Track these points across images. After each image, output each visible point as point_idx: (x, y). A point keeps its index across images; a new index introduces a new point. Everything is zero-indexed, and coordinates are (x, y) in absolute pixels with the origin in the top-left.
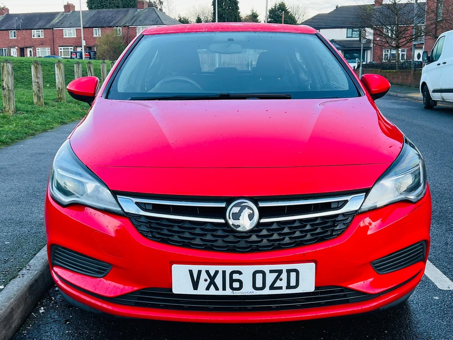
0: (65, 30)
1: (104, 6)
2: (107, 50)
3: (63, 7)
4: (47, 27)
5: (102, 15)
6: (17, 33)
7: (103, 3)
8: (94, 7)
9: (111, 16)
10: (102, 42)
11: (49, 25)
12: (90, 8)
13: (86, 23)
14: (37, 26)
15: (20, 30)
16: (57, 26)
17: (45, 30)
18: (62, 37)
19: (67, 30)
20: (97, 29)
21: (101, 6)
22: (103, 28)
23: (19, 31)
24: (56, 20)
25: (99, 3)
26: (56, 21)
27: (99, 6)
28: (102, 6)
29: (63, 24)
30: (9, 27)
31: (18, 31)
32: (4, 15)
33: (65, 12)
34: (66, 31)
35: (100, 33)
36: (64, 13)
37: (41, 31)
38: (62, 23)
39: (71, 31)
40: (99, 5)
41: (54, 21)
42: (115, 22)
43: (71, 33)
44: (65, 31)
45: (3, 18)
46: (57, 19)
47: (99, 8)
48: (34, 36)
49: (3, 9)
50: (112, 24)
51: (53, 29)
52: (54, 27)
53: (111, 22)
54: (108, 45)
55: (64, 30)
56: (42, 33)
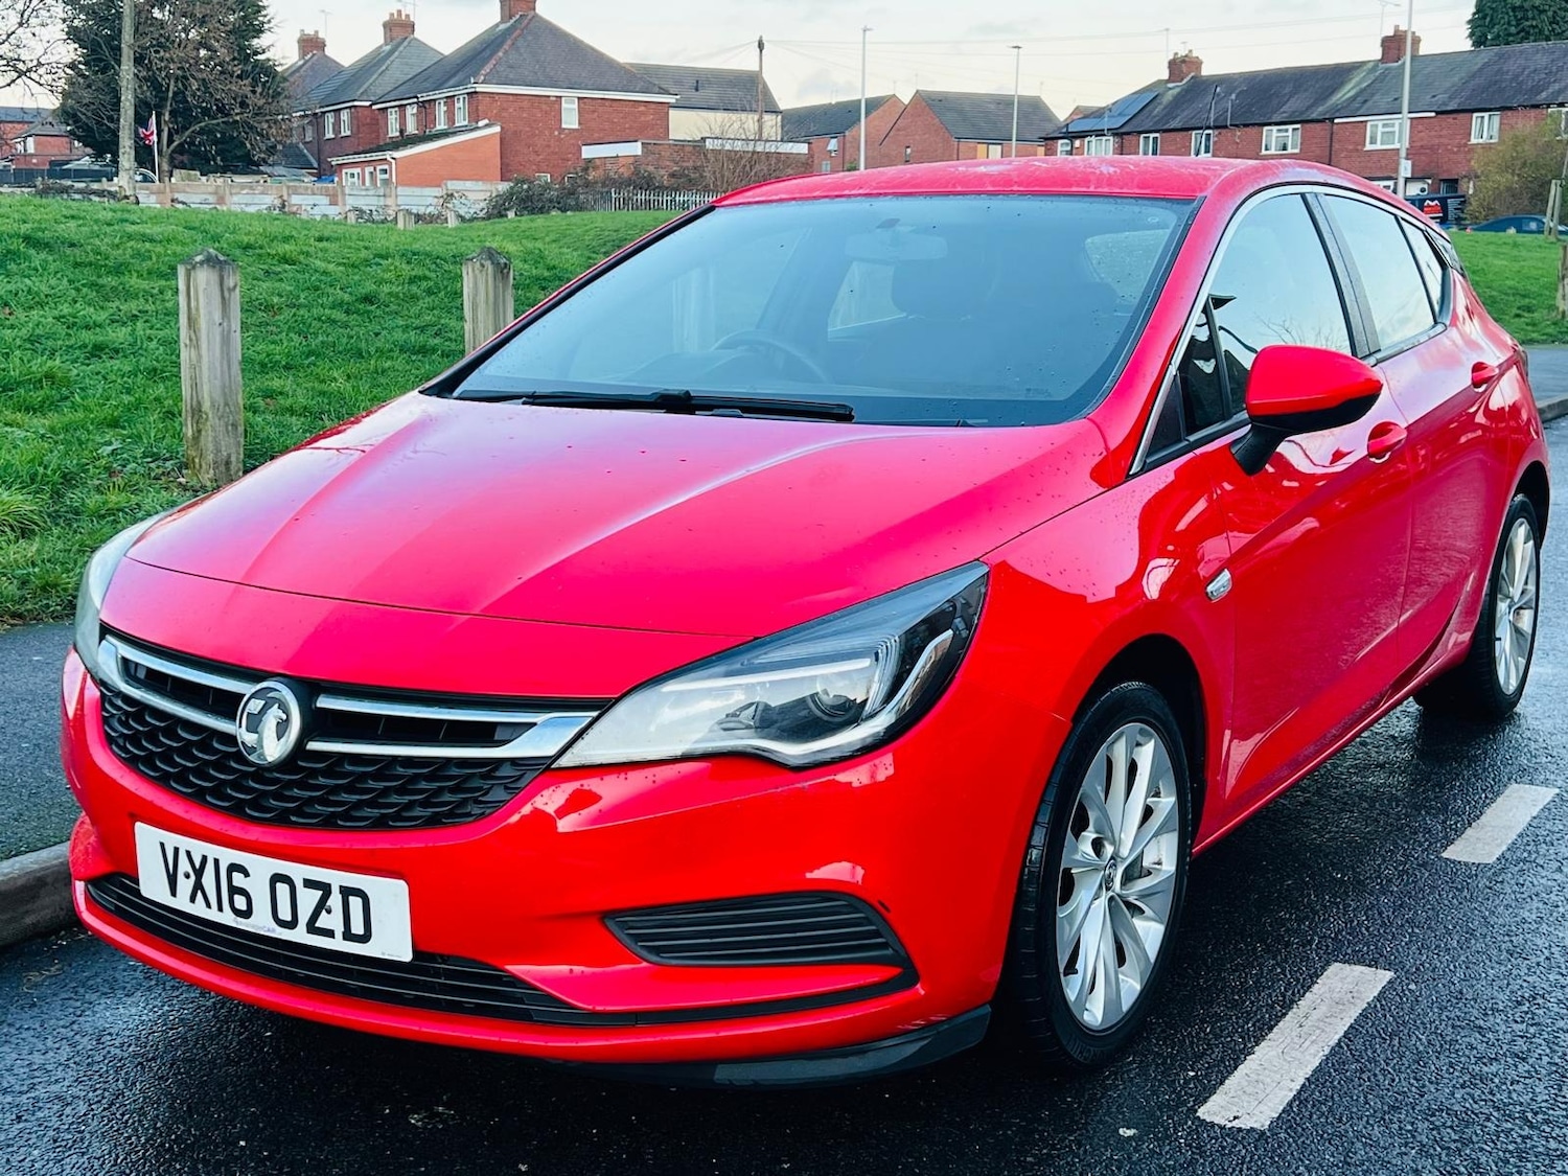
0: (1372, 123)
1: (1532, 31)
2: (1509, 189)
3: (1379, 42)
4: (1314, 116)
5: (1512, 66)
6: (1216, 139)
7: (1527, 20)
8: (1492, 39)
9: (1546, 69)
10: (1494, 163)
11: (1321, 109)
12: (1479, 40)
13: (1450, 97)
14: (1285, 112)
15: (1226, 127)
16: (1348, 109)
17: (1308, 126)
18: (1359, 147)
19: (1380, 124)
20: (1486, 115)
21: (1518, 33)
22: (1509, 113)
23: (1224, 131)
24: (1347, 92)
25: (1514, 23)
26: (1349, 91)
27: (1510, 35)
28: (1523, 34)
29: (1369, 104)
30: (1192, 118)
31: (1220, 133)
32: (1184, 82)
33: (1383, 60)
34: (1377, 126)
35: (1495, 132)
36: (1381, 66)
37: (1294, 129)
38: (1366, 101)
39: (1393, 125)
40: (1513, 30)
41: (1340, 95)
42: (1557, 86)
43: (1394, 132)
44: (1372, 126)
45: (1179, 94)
46: (1352, 88)
47: (1511, 39)
48: (1266, 149)
49: (1184, 61)
50: (1544, 95)
51: (1332, 120)
52: (1337, 114)
53: (1542, 91)
54: (1513, 174)
55: (1369, 124)
56: (1295, 137)
